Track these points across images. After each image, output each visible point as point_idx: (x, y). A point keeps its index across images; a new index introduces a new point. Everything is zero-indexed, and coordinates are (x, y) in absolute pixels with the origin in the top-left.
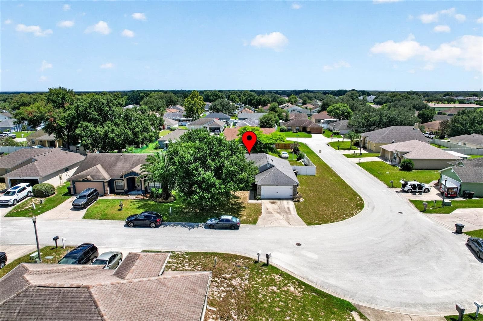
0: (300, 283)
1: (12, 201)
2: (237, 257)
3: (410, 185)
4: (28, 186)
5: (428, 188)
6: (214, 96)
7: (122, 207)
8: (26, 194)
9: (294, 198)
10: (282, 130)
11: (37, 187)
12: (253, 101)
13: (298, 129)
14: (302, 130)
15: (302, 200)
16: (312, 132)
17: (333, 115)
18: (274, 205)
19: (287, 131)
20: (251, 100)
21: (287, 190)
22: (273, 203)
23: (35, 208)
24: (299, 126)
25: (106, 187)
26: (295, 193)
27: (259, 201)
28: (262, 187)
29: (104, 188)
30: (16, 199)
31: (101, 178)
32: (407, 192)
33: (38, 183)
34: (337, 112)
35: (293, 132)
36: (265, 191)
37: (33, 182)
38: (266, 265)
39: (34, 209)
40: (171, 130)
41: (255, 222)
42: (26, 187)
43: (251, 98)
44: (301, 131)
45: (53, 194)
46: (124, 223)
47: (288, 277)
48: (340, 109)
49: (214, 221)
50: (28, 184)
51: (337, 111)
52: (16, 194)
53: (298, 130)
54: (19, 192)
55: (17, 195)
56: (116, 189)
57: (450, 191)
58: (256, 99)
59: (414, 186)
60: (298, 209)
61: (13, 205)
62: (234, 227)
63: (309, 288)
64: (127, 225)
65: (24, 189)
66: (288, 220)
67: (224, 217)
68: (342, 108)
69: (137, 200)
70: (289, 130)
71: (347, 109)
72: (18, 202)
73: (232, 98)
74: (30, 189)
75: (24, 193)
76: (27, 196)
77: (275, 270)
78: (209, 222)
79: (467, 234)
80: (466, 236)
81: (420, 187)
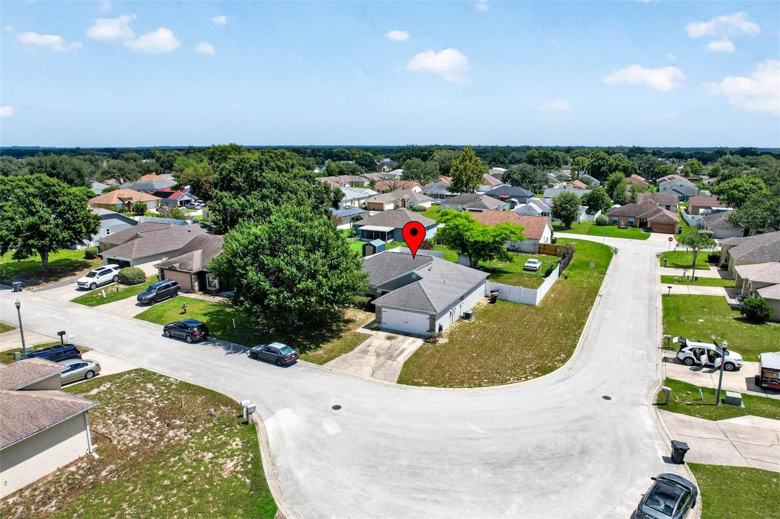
0: (253, 461)
1: (89, 284)
2: (229, 403)
3: (691, 350)
4: (115, 268)
5: (735, 362)
6: (542, 159)
7: (185, 310)
8: (111, 278)
9: (429, 335)
10: (599, 222)
11: (126, 271)
12: (603, 168)
13: (632, 223)
14: (638, 224)
15: (442, 341)
16: (654, 230)
17: (724, 200)
18: (386, 342)
19: (609, 224)
20: (600, 166)
23: (105, 296)
24: (634, 217)
25: (193, 280)
26: (433, 328)
28: (383, 309)
29: (192, 282)
30: (95, 283)
31: (189, 268)
32: (683, 362)
33: (129, 266)
34: (732, 194)
35: (619, 228)
37: (124, 264)
38: (247, 423)
39: (103, 297)
40: (414, 210)
41: (325, 361)
42: (113, 270)
43: (599, 163)
44: (636, 227)
45: (144, 282)
48: (742, 188)
50: (117, 266)
51: (735, 192)
52: (96, 277)
53: (632, 225)
54: (102, 274)
55: (98, 278)
56: (209, 286)
57: (769, 375)
58: (610, 165)
59: (698, 353)
60: (416, 354)
61: (90, 289)
63: (254, 470)
65: (110, 271)
69: (217, 304)
70: (614, 223)
71: (760, 189)
72: (97, 287)
73: (578, 161)
74: (116, 272)
75: (108, 277)
76: (113, 281)
77: (249, 433)
79: (694, 467)
80: (682, 471)
81: (711, 358)
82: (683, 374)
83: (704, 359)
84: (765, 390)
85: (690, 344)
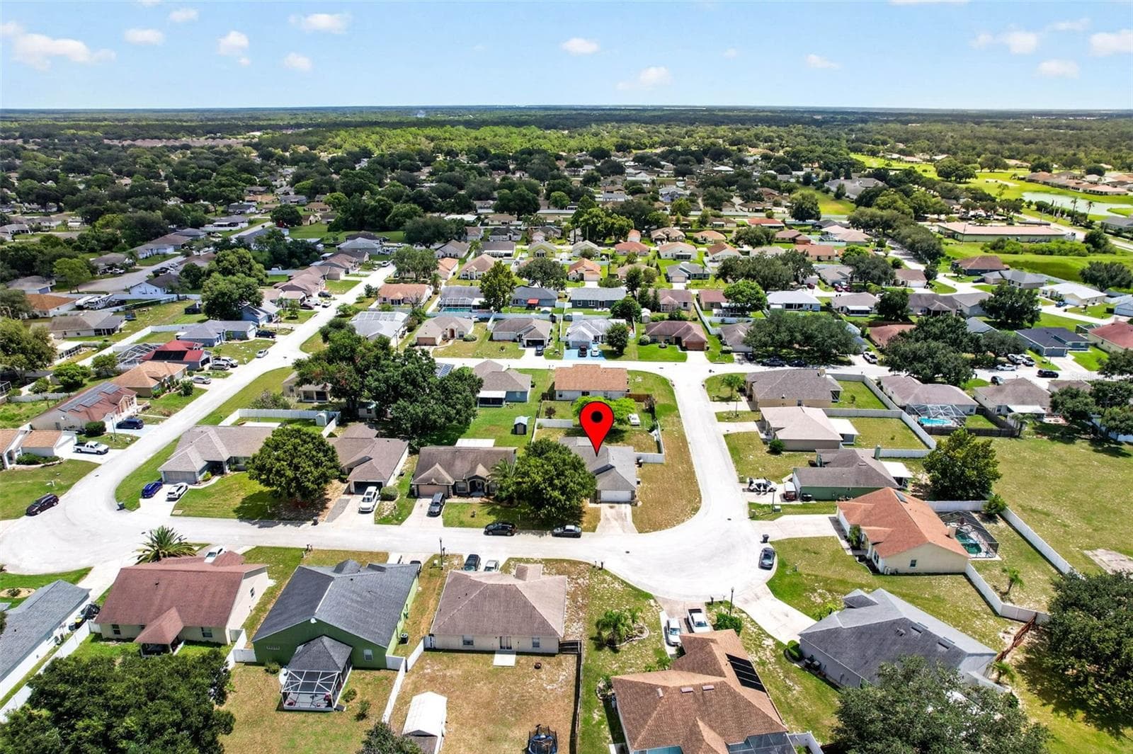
0: (623, 582)
2: (580, 563)
5: (774, 487)
9: (632, 501)
10: (643, 342)
11: (385, 491)
13: (669, 340)
14: (674, 340)
15: (640, 504)
16: (689, 348)
18: (613, 511)
19: (651, 343)
21: (626, 495)
22: (611, 507)
24: (671, 336)
26: (633, 497)
27: (599, 505)
28: (603, 490)
32: (752, 491)
33: (382, 486)
35: (658, 347)
36: (605, 495)
38: (601, 569)
39: (393, 515)
40: (465, 340)
41: (594, 531)
44: (672, 345)
45: (397, 496)
46: (483, 530)
47: (615, 578)
48: (744, 293)
49: (559, 531)
50: (375, 487)
52: (372, 501)
53: (667, 342)
56: (460, 492)
59: (759, 486)
60: (634, 515)
62: (577, 535)
63: (628, 585)
64: (487, 533)
65: (375, 494)
66: (623, 527)
67: (568, 527)
68: (748, 291)
69: (484, 504)
70: (654, 341)
71: (757, 293)
77: (606, 572)
78: (555, 531)
79: (771, 543)
80: (767, 545)
81: (765, 487)
82: (754, 498)
83: (762, 488)
84: (788, 501)
85: (756, 481)
